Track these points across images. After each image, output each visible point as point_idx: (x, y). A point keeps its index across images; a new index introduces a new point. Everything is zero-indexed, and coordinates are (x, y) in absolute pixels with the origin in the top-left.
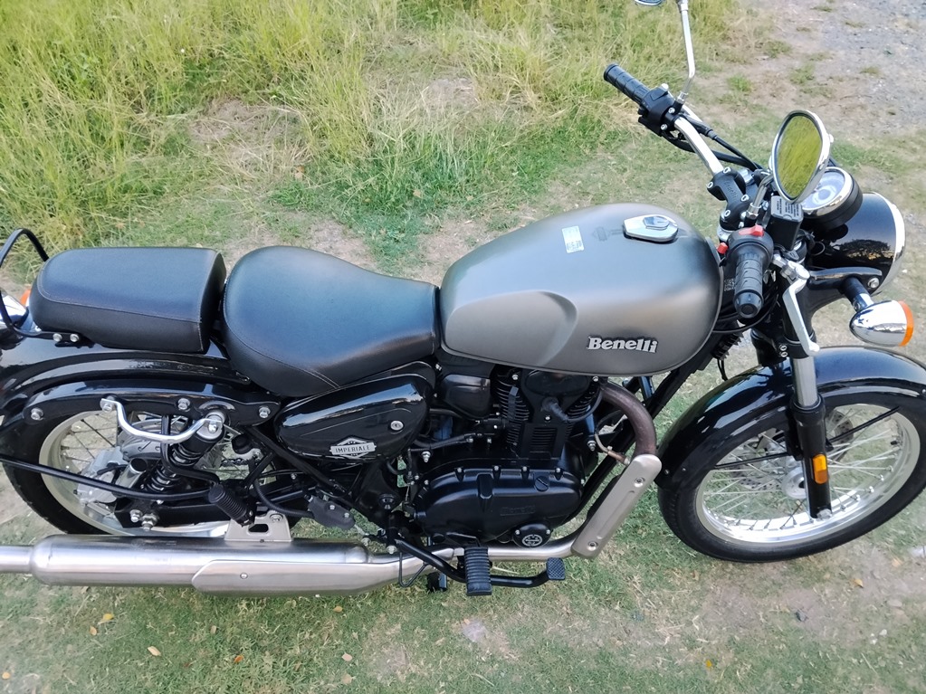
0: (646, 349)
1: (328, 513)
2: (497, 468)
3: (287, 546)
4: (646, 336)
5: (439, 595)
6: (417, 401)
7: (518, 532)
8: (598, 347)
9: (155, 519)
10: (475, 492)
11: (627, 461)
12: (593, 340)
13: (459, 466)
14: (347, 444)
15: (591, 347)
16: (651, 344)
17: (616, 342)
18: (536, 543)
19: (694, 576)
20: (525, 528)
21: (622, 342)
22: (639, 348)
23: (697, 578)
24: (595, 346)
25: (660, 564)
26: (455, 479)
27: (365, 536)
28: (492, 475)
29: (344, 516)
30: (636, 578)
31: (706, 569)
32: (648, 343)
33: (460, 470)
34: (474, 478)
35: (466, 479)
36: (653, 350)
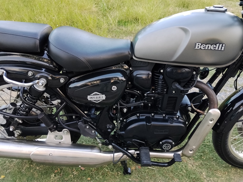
0: (220, 49)
1: (86, 130)
2: (153, 114)
3: (69, 145)
4: (220, 43)
5: (128, 176)
6: (123, 80)
7: (161, 143)
8: (199, 48)
9: (20, 132)
10: (144, 123)
11: (205, 113)
12: (197, 44)
13: (138, 113)
14: (94, 95)
15: (196, 48)
16: (222, 46)
17: (207, 46)
18: (169, 148)
19: (226, 174)
20: (164, 141)
21: (210, 45)
22: (217, 49)
23: (227, 174)
24: (198, 47)
25: (212, 169)
26: (136, 118)
27: (100, 143)
28: (151, 116)
29: (92, 132)
30: (204, 173)
31: (230, 171)
32: (221, 45)
33: (138, 115)
34: (144, 117)
35: (141, 117)
36: (223, 49)
